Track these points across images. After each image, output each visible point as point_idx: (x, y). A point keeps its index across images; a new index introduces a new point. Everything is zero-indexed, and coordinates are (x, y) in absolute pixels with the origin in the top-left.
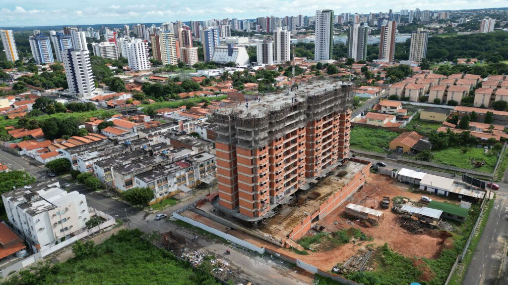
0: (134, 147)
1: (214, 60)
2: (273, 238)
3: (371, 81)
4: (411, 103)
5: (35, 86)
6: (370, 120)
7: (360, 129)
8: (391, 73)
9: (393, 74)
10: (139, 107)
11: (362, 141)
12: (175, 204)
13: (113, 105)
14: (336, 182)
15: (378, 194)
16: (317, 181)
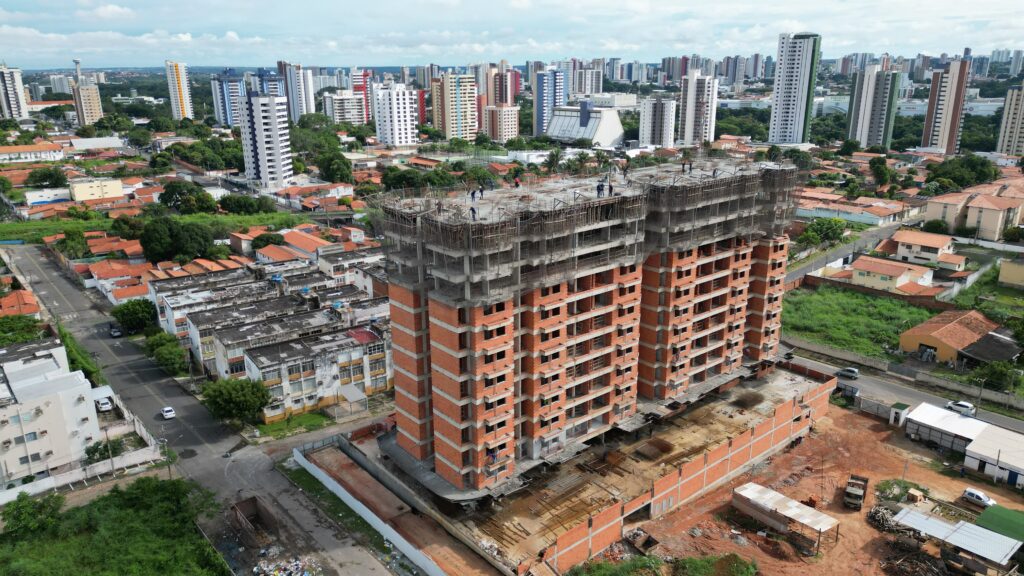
0: (289, 290)
1: (549, 134)
2: (499, 552)
3: (886, 189)
4: (981, 243)
5: (191, 163)
6: (860, 274)
7: (832, 293)
8: (940, 172)
9: (944, 175)
10: (358, 212)
11: (829, 323)
12: (320, 426)
13: (312, 206)
14: (726, 418)
15: (839, 466)
16: (668, 411)
